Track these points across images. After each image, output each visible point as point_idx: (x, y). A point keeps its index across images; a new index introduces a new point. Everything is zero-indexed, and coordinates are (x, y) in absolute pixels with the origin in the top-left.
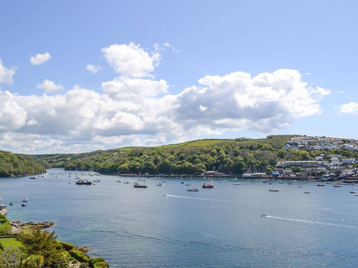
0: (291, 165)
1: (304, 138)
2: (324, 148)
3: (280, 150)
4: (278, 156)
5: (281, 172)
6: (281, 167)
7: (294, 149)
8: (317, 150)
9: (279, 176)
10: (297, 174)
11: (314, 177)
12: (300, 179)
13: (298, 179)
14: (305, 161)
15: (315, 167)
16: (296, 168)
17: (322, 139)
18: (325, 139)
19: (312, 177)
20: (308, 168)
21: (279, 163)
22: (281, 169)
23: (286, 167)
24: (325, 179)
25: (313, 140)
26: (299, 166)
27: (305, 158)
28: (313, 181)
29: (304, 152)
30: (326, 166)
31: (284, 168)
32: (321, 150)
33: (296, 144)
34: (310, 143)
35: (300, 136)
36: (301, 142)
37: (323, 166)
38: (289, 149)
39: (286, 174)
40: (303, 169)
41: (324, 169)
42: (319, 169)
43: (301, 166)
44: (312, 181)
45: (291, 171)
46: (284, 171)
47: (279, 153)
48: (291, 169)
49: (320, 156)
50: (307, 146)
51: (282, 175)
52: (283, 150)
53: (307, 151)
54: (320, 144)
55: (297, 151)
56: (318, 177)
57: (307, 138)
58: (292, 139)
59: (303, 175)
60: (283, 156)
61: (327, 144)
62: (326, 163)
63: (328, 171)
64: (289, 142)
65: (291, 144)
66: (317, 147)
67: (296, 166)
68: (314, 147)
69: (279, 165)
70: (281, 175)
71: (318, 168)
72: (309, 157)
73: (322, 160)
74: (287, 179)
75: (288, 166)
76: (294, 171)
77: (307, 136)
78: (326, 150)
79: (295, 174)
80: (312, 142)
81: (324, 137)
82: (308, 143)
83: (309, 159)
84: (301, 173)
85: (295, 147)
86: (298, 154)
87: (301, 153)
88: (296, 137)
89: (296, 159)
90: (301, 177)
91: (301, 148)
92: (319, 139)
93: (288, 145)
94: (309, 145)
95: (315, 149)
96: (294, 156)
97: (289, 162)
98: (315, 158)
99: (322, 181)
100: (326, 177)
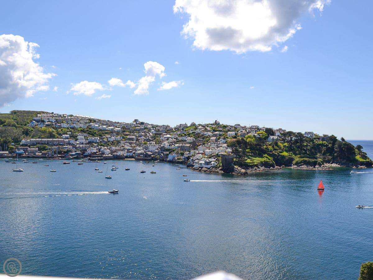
0: (37, 143)
1: (51, 115)
2: (71, 126)
3: (25, 127)
4: (23, 133)
5: (26, 151)
6: (26, 145)
7: (41, 126)
8: (64, 128)
9: (23, 154)
10: (43, 152)
11: (60, 155)
12: (46, 157)
13: (44, 157)
14: (52, 139)
15: (61, 145)
16: (42, 146)
17: (69, 117)
18: (73, 117)
19: (59, 155)
20: (55, 146)
21: (23, 140)
22: (26, 147)
23: (31, 145)
24: (71, 157)
25: (60, 118)
26: (45, 144)
27: (51, 136)
28: (60, 159)
29: (51, 130)
30: (72, 145)
31: (29, 146)
32: (68, 128)
33: (43, 121)
34: (57, 121)
35: (47, 113)
36: (49, 119)
37: (69, 144)
38: (36, 125)
39: (31, 153)
40: (50, 147)
41: (71, 147)
42: (65, 148)
43: (48, 144)
44: (58, 159)
45: (37, 149)
46: (29, 149)
47: (24, 130)
48: (37, 147)
49: (67, 134)
50: (54, 124)
51: (27, 153)
52: (29, 127)
53: (54, 129)
54: (67, 122)
55: (44, 128)
56: (64, 155)
57: (54, 116)
58: (39, 115)
59: (49, 154)
60: (28, 134)
61: (74, 122)
62: (72, 141)
63: (74, 149)
64: (35, 118)
65: (37, 121)
66: (64, 125)
67: (42, 144)
68: (61, 126)
69: (24, 142)
70: (25, 154)
71: (64, 146)
72: (56, 135)
73: (69, 138)
74: (32, 157)
75: (34, 144)
76: (40, 149)
77: (54, 113)
78: (73, 128)
79: (41, 152)
80: (60, 119)
81: (72, 116)
82: (55, 120)
83: (56, 137)
84: (47, 151)
85: (42, 124)
86: (44, 132)
87: (47, 131)
88: (43, 114)
89: (43, 136)
90: (47, 156)
91: (48, 125)
92: (67, 117)
93: (34, 121)
94: (56, 123)
95: (62, 127)
96: (40, 134)
97: (35, 139)
98: (62, 136)
99: (68, 159)
100: (72, 155)
